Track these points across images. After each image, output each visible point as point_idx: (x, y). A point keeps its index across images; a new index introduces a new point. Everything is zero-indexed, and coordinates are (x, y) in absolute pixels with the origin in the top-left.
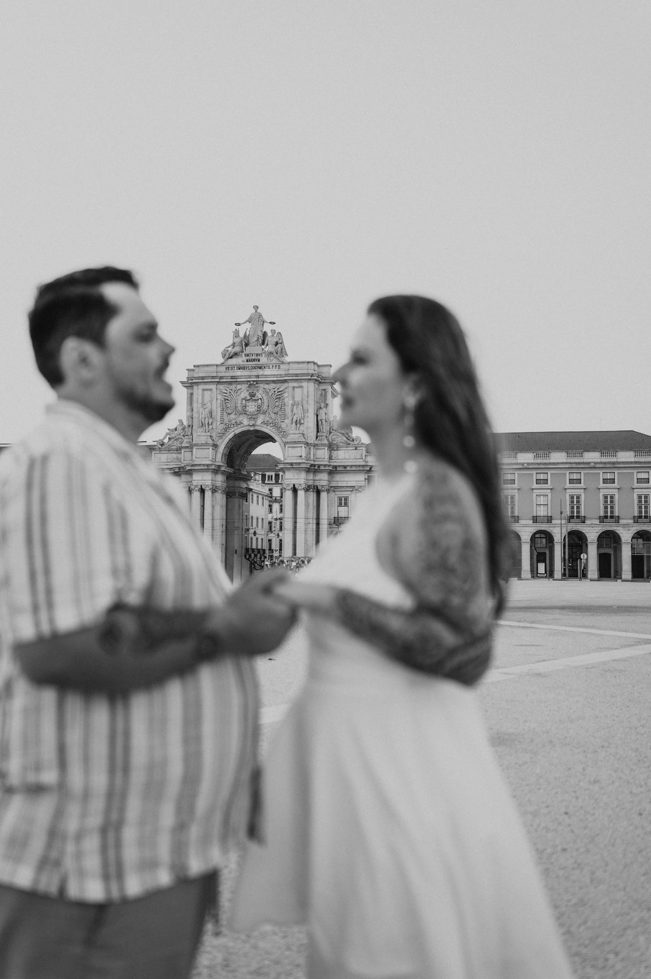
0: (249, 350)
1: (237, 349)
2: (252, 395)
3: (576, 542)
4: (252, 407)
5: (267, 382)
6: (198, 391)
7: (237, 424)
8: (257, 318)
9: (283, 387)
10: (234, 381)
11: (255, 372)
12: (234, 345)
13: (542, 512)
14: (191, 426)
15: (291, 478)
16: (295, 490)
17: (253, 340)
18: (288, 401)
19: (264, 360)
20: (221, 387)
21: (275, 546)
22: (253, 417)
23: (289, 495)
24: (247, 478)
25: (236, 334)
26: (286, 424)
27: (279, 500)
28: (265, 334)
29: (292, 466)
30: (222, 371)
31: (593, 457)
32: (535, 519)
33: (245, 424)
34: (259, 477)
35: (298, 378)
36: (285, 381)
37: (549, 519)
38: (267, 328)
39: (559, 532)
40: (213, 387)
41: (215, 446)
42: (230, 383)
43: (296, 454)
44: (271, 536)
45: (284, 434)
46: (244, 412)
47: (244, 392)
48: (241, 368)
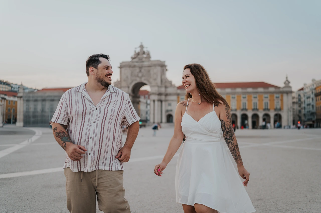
0: (140, 56)
1: (136, 56)
2: (140, 71)
3: (244, 117)
4: (140, 75)
5: (145, 67)
6: (123, 69)
7: (136, 80)
8: (142, 47)
9: (150, 68)
10: (134, 66)
11: (142, 63)
12: (135, 55)
14: (121, 81)
15: (153, 97)
16: (154, 101)
17: (140, 54)
18: (152, 72)
19: (144, 60)
20: (131, 69)
22: (141, 78)
23: (152, 103)
24: (139, 97)
25: (135, 51)
26: (151, 80)
27: (150, 105)
28: (144, 52)
29: (153, 94)
30: (131, 64)
31: (250, 90)
33: (138, 80)
34: (143, 97)
35: (155, 65)
36: (151, 66)
37: (236, 110)
38: (145, 50)
39: (239, 114)
40: (128, 68)
41: (129, 87)
43: (155, 90)
44: (147, 116)
45: (150, 83)
46: (138, 76)
47: (137, 70)
48: (137, 62)
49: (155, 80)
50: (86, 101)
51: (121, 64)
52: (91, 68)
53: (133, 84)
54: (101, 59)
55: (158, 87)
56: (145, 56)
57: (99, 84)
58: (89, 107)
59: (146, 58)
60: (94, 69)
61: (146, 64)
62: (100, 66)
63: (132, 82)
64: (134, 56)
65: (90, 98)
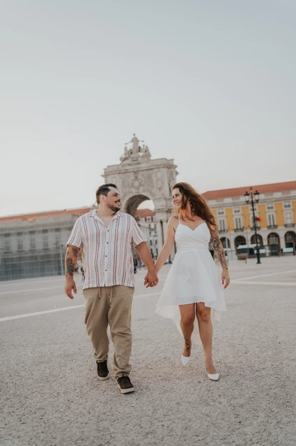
0: (132, 156)
1: (127, 156)
2: (136, 178)
4: (136, 184)
5: (143, 170)
6: (109, 178)
7: (130, 193)
8: (135, 140)
9: (151, 172)
10: (126, 172)
11: (136, 166)
12: (125, 154)
13: (289, 222)
15: (159, 217)
16: (161, 222)
17: (134, 151)
18: (154, 178)
19: (140, 160)
20: (121, 175)
21: (154, 251)
22: (137, 188)
23: (159, 225)
25: (126, 148)
26: (154, 190)
27: (155, 230)
28: (140, 148)
29: (159, 211)
30: (121, 168)
32: (286, 226)
33: (134, 193)
34: (143, 219)
35: (158, 167)
36: (152, 169)
38: (141, 144)
40: (117, 175)
42: (125, 173)
43: (162, 204)
44: (153, 247)
45: (153, 195)
46: (133, 186)
47: (132, 177)
48: (129, 165)
49: (160, 189)
50: (99, 224)
51: (105, 169)
52: (101, 196)
53: (127, 198)
54: (109, 188)
55: (166, 199)
56: (141, 154)
57: (110, 210)
58: (102, 229)
59: (143, 156)
60: (104, 196)
61: (144, 166)
62: (109, 193)
63: (125, 195)
64: (123, 156)
65: (102, 222)
